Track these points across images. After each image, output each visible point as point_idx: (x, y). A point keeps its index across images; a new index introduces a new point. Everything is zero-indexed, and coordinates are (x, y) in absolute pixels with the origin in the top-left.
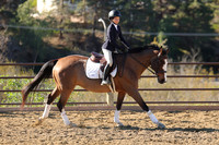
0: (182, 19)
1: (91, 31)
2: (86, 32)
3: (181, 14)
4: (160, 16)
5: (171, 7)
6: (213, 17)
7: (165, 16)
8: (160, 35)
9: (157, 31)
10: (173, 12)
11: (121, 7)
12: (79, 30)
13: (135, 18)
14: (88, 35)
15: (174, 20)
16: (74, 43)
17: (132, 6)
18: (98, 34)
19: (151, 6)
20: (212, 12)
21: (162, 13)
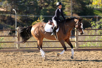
0: (51, 9)
1: (9, 15)
2: (7, 15)
3: (50, 7)
4: (41, 8)
5: (46, 4)
6: (65, 9)
7: (43, 8)
8: (41, 17)
9: (40, 15)
10: (47, 6)
11: (23, 4)
12: (4, 14)
13: (29, 9)
14: (8, 17)
15: (47, 10)
16: (1, 20)
17: (28, 3)
18: (13, 16)
19: (37, 3)
20: (64, 6)
21: (42, 6)
